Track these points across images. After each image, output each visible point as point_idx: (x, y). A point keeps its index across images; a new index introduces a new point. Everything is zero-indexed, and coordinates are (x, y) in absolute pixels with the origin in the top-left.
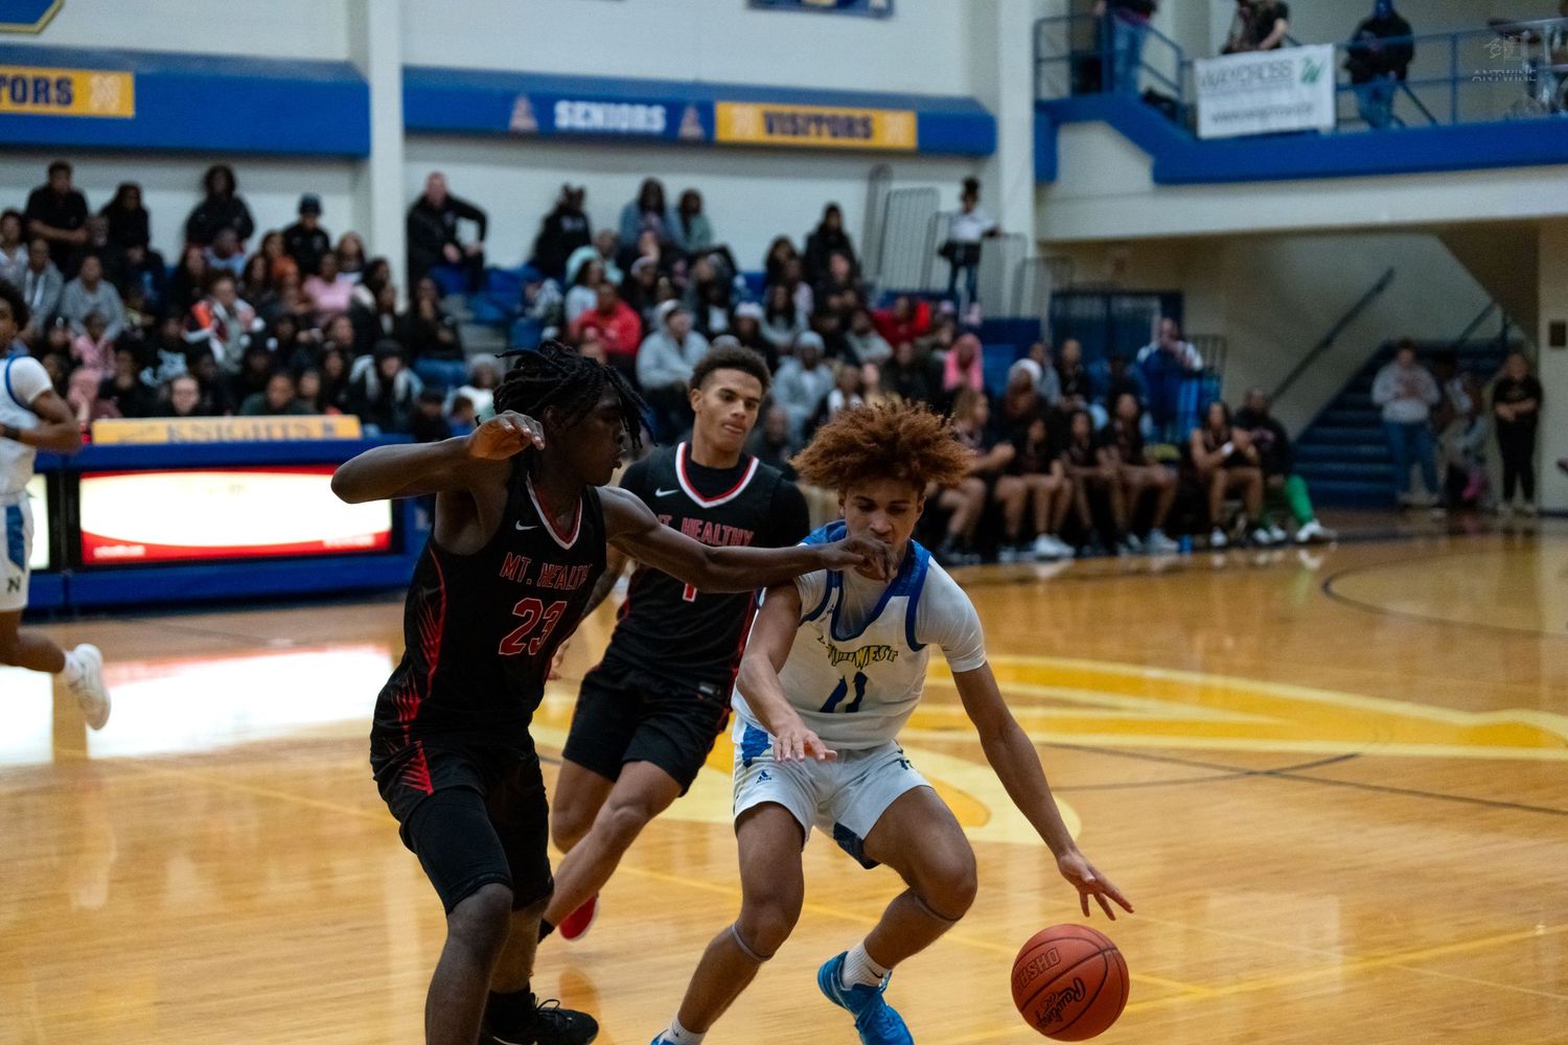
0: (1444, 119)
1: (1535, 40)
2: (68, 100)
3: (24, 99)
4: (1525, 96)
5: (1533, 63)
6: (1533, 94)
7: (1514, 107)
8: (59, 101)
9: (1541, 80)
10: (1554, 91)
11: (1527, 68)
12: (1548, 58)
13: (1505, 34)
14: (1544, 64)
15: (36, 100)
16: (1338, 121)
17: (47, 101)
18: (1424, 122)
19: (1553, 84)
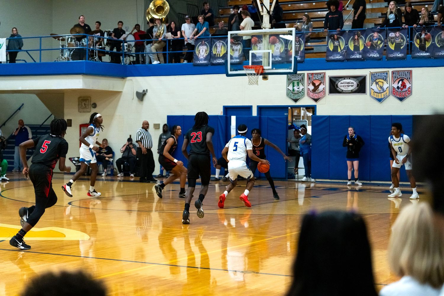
0: (38, 61)
1: (63, 40)
4: (60, 56)
5: (63, 46)
6: (62, 55)
7: (57, 58)
9: (65, 50)
10: (68, 55)
11: (61, 47)
12: (67, 45)
13: (55, 38)
14: (66, 47)
16: (7, 60)
18: (32, 62)
19: (68, 52)
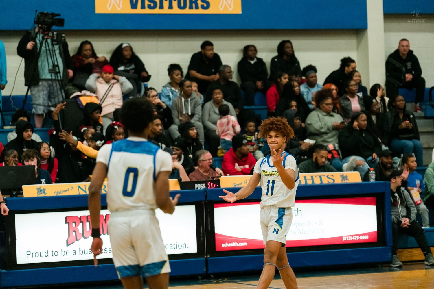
2: (208, 7)
3: (184, 7)
8: (203, 7)
15: (191, 7)
17: (197, 7)
